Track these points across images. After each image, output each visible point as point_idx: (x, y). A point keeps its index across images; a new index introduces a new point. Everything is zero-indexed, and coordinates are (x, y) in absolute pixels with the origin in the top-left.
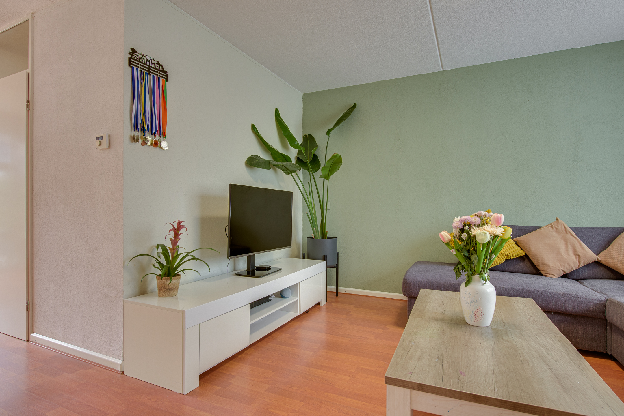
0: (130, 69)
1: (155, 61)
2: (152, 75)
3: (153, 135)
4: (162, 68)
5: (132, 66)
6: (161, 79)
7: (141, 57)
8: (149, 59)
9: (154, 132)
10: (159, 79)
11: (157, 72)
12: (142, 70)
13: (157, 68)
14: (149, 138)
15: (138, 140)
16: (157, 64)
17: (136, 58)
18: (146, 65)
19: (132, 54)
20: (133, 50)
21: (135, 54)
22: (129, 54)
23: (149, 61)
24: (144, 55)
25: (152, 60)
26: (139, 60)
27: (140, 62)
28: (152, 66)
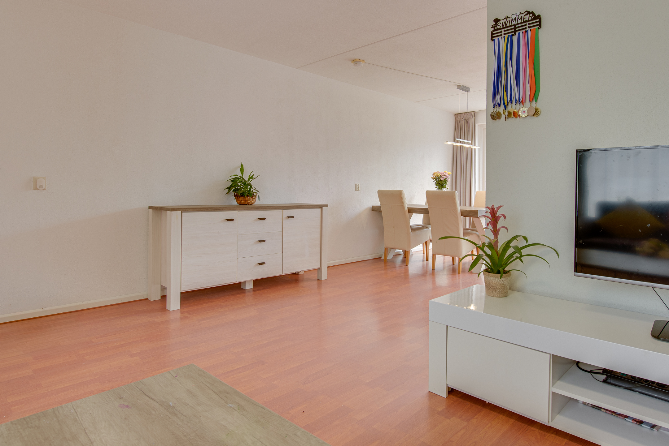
2: (517, 33)
4: (534, 14)
5: (493, 39)
6: (530, 30)
7: (505, 22)
8: (514, 17)
10: (527, 32)
11: (526, 25)
12: (505, 35)
13: (526, 19)
17: (499, 27)
18: (512, 26)
19: (494, 27)
20: (497, 21)
21: (499, 22)
22: (492, 28)
23: (515, 19)
24: (508, 17)
25: (518, 16)
26: (503, 26)
27: (503, 28)
28: (519, 21)
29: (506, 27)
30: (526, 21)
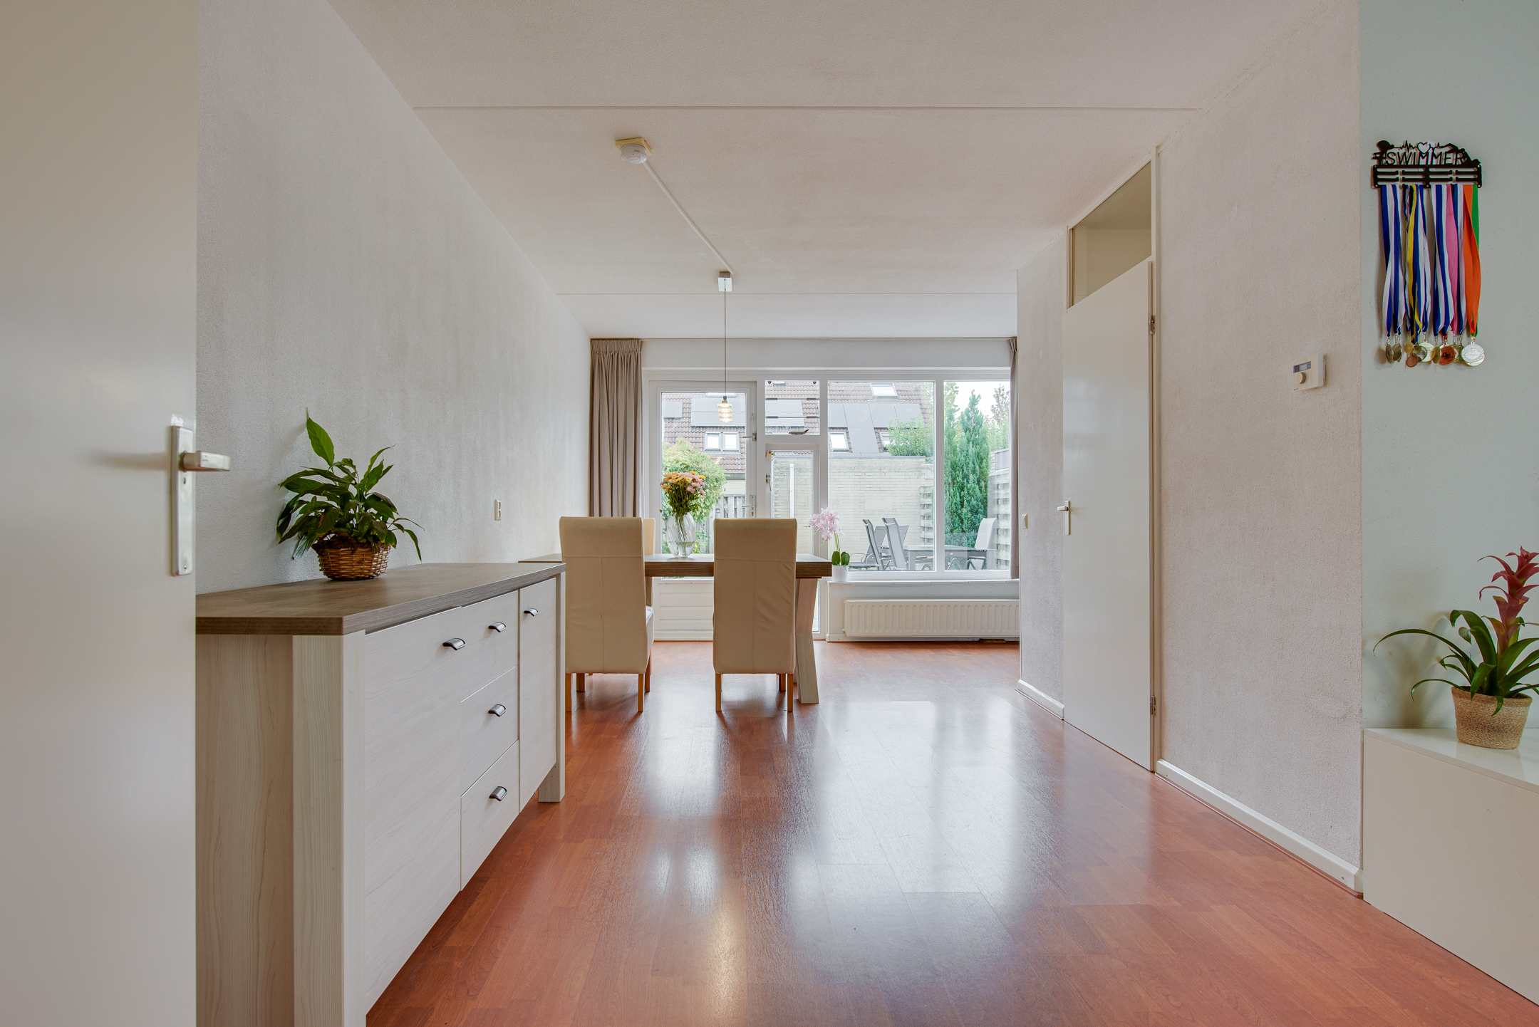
0: (1376, 193)
1: (1442, 147)
2: (1433, 185)
3: (1439, 336)
4: (1465, 155)
5: (1380, 183)
6: (1460, 186)
7: (1405, 154)
8: (1424, 149)
9: (1441, 325)
10: (1454, 188)
11: (1450, 173)
12: (1406, 184)
13: (1448, 161)
14: (1428, 344)
15: (1398, 356)
16: (1449, 152)
17: (1390, 162)
18: (1418, 166)
19: (1379, 157)
20: (1384, 146)
21: (1388, 152)
22: (1374, 158)
23: (1427, 153)
24: (1411, 146)
25: (1433, 149)
26: (1400, 162)
27: (1399, 166)
28: (1435, 162)
29: (1407, 166)
30: (1450, 166)
